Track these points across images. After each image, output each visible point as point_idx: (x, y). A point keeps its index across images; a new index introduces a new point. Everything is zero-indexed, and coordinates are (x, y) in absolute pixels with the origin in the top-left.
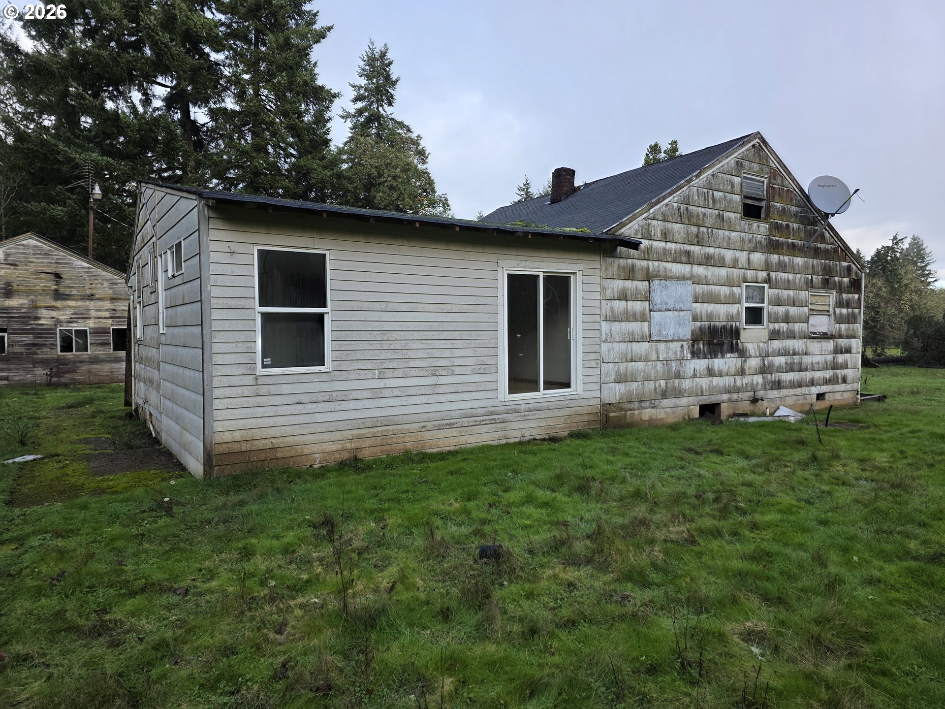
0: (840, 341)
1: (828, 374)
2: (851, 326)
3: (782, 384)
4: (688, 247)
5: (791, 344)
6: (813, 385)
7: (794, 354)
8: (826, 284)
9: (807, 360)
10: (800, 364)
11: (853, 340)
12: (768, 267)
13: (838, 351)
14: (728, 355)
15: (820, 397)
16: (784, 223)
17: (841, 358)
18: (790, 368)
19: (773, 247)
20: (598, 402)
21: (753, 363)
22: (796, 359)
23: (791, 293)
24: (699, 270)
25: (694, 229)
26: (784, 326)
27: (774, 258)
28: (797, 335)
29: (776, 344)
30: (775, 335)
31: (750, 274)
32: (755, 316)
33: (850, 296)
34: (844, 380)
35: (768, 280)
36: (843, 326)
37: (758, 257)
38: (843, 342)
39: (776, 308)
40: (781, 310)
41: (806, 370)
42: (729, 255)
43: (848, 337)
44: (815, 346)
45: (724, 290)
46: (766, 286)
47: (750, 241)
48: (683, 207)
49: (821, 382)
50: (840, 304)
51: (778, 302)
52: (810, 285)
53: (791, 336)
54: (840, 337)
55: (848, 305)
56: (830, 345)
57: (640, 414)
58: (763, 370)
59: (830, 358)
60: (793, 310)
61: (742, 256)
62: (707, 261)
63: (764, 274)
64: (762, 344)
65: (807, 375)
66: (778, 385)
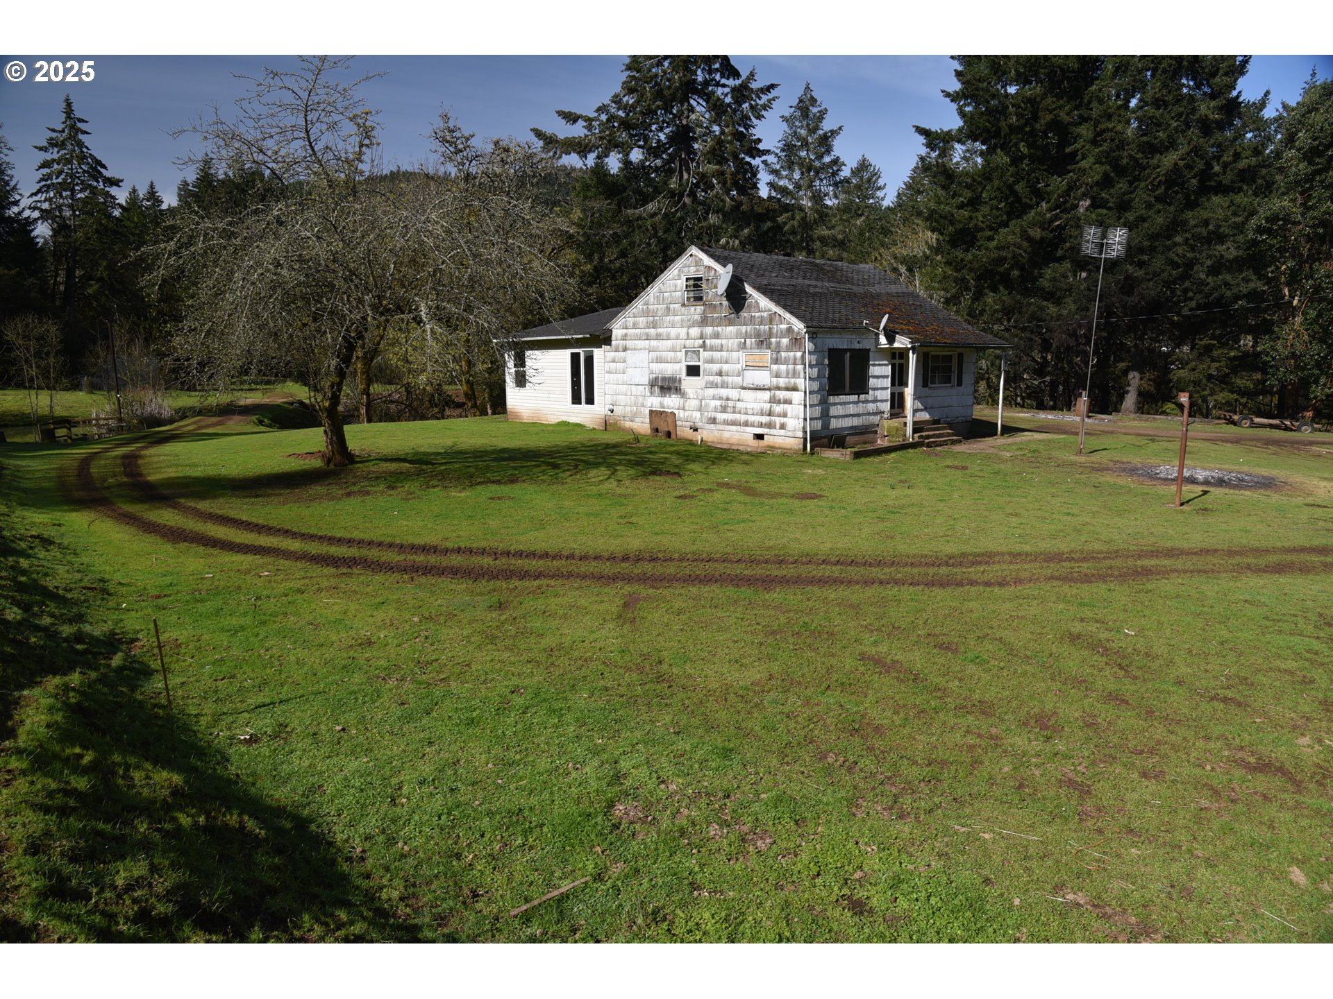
0: (778, 393)
1: (765, 419)
2: (792, 381)
3: (717, 421)
4: (647, 330)
5: (724, 392)
6: (746, 426)
7: (728, 400)
8: (759, 345)
9: (739, 405)
10: (734, 407)
11: (794, 393)
12: (702, 337)
13: (773, 400)
14: (673, 396)
15: (760, 437)
17: (778, 408)
18: (724, 409)
19: (704, 322)
21: (693, 403)
22: (731, 403)
23: (725, 354)
24: (654, 343)
25: (651, 319)
26: (718, 379)
27: (709, 330)
28: (730, 386)
29: (711, 392)
30: (710, 385)
31: (688, 343)
32: (693, 371)
34: (783, 427)
35: (704, 346)
36: (781, 380)
37: (695, 331)
38: (782, 395)
39: (712, 365)
40: (716, 367)
41: (740, 413)
42: (673, 332)
43: (787, 389)
44: (748, 395)
45: (671, 354)
46: (701, 350)
47: (689, 320)
48: (645, 307)
49: (756, 424)
50: (776, 361)
51: (711, 361)
52: (742, 346)
53: (724, 385)
54: (778, 388)
55: (786, 362)
56: (765, 395)
58: (701, 409)
59: (767, 406)
60: (725, 367)
61: (683, 332)
62: (658, 337)
63: (701, 342)
64: (699, 391)
65: (743, 418)
66: (713, 421)
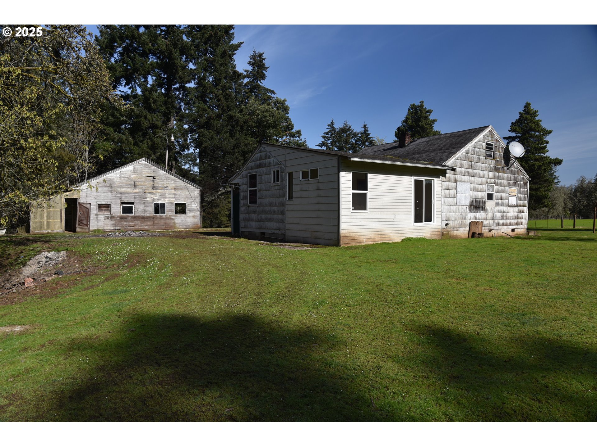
0: (520, 208)
1: (516, 221)
2: (524, 202)
3: (500, 224)
4: (468, 170)
5: (503, 208)
6: (510, 225)
7: (504, 212)
8: (515, 184)
9: (508, 215)
10: (506, 216)
11: (525, 207)
12: (495, 178)
13: (519, 211)
14: (482, 212)
15: (513, 230)
16: (500, 160)
17: (520, 215)
18: (502, 217)
19: (496, 169)
20: (440, 227)
21: (490, 215)
22: (505, 214)
23: (503, 188)
24: (472, 179)
25: (470, 163)
26: (500, 201)
27: (497, 174)
28: (505, 205)
29: (497, 208)
30: (497, 205)
31: (489, 180)
32: (490, 197)
33: (524, 189)
35: (495, 183)
36: (521, 202)
37: (491, 174)
38: (521, 208)
39: (498, 193)
40: (499, 195)
41: (508, 219)
42: (482, 173)
43: (523, 206)
44: (511, 209)
45: (480, 187)
46: (494, 185)
47: (489, 167)
48: (466, 155)
49: (513, 224)
50: (520, 193)
51: (498, 192)
52: (509, 185)
53: (503, 205)
54: (520, 206)
55: (523, 193)
56: (516, 209)
57: (453, 233)
58: (493, 219)
59: (516, 214)
60: (503, 195)
61: (486, 173)
62: (475, 175)
63: (494, 180)
64: (493, 208)
65: (508, 221)
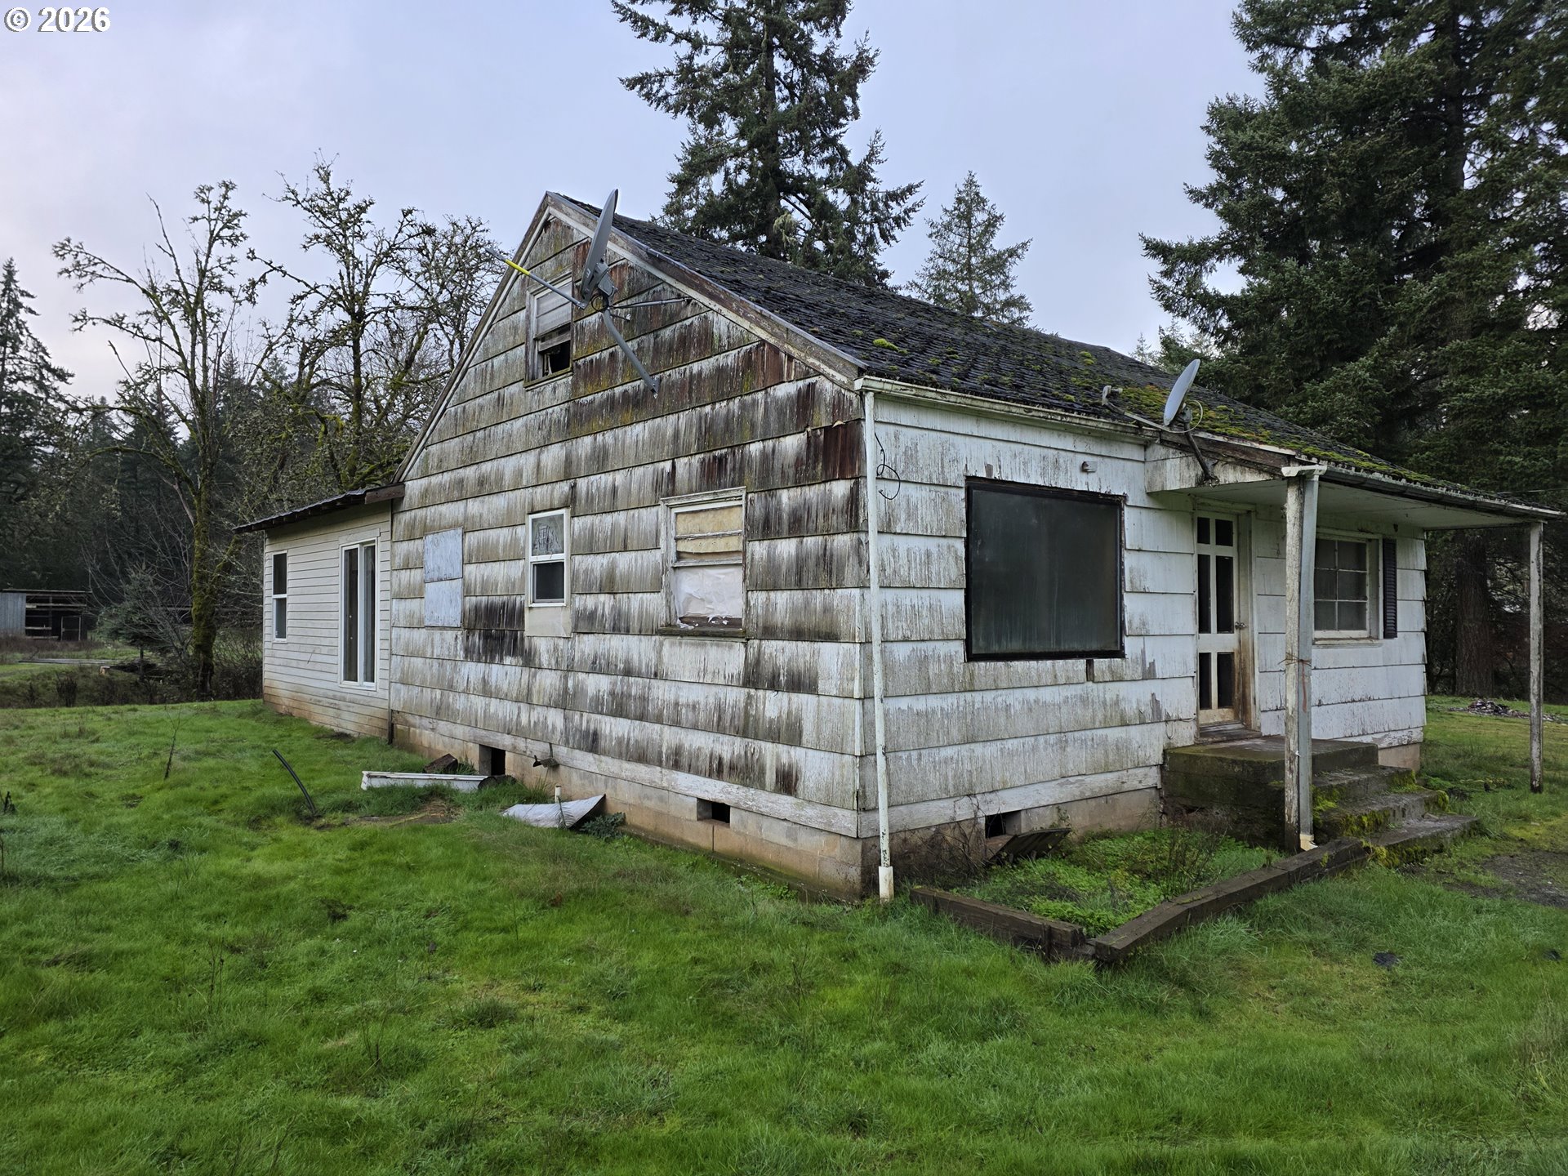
0: (771, 647)
1: (729, 747)
2: (818, 598)
3: (602, 743)
5: (619, 646)
6: (677, 766)
7: (628, 672)
8: (714, 475)
9: (662, 692)
10: (644, 699)
11: (827, 648)
12: (569, 472)
13: (755, 677)
14: (508, 660)
15: (718, 812)
17: (773, 705)
18: (619, 707)
19: (579, 421)
20: (386, 705)
21: (548, 681)
22: (636, 685)
23: (621, 518)
24: (474, 507)
26: (605, 602)
27: (585, 445)
28: (635, 626)
29: (588, 645)
30: (586, 623)
31: (540, 495)
32: (549, 580)
34: (787, 782)
35: (571, 501)
36: (781, 599)
37: (554, 458)
38: (781, 653)
39: (590, 558)
40: (598, 563)
41: (659, 720)
42: (509, 465)
43: (798, 634)
44: (681, 656)
45: (507, 535)
46: (567, 513)
47: (541, 426)
49: (704, 765)
50: (764, 527)
51: (589, 546)
52: (666, 487)
53: (620, 626)
54: (769, 632)
55: (797, 525)
56: (732, 658)
57: (421, 735)
58: (565, 701)
59: (736, 697)
60: (624, 562)
61: (529, 464)
62: (485, 488)
63: (565, 487)
64: (561, 642)
65: (668, 737)
66: (592, 742)
